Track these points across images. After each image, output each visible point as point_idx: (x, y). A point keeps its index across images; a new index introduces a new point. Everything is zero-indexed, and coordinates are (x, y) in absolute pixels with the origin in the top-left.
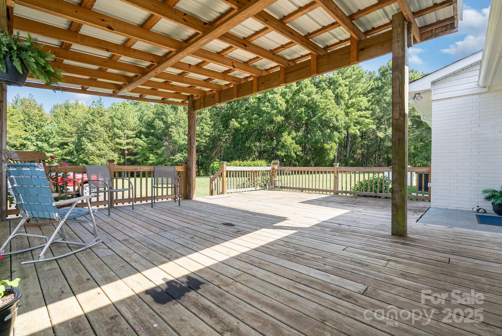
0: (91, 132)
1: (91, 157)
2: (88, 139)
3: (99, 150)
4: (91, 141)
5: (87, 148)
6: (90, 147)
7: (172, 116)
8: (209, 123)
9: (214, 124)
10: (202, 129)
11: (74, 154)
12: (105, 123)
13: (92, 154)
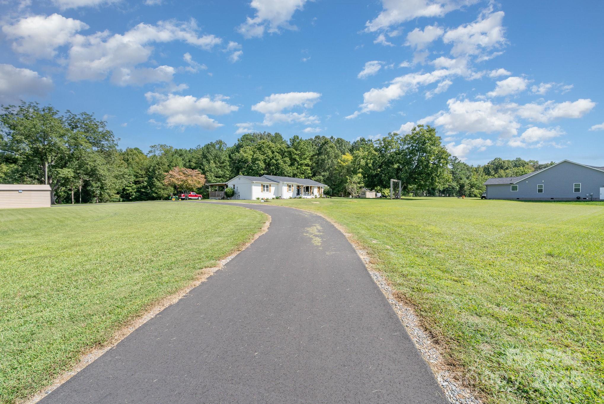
0: (158, 175)
1: (159, 190)
2: (157, 179)
3: (163, 185)
4: (158, 180)
5: (157, 184)
6: (158, 184)
7: (206, 166)
8: (229, 169)
9: (232, 170)
10: (225, 173)
11: (148, 188)
12: (166, 170)
13: (160, 188)
